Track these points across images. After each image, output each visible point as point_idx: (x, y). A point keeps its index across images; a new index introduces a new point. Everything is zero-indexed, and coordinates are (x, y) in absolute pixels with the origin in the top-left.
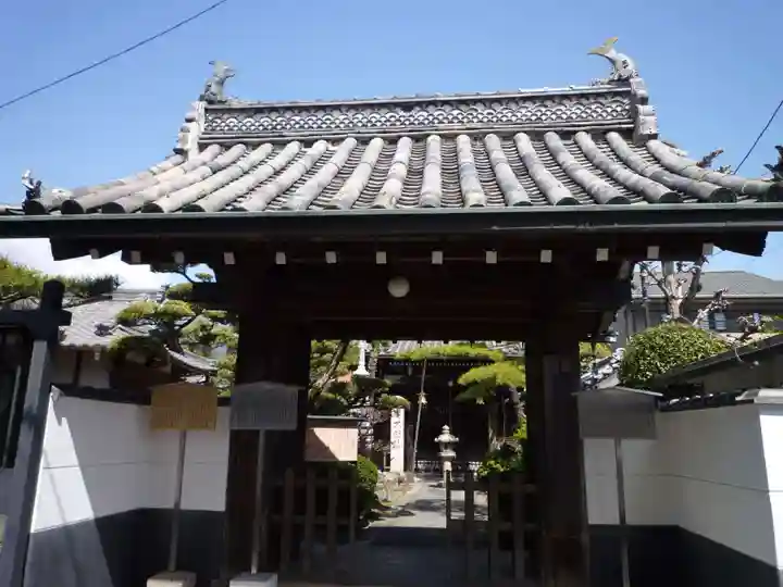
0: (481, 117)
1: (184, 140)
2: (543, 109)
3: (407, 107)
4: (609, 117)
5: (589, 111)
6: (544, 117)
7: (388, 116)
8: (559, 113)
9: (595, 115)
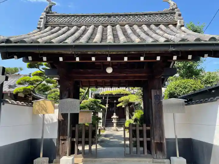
0: (132, 20)
1: (40, 24)
2: (150, 18)
3: (109, 16)
4: (169, 20)
5: (163, 19)
6: (150, 20)
7: (104, 19)
8: (155, 19)
9: (165, 20)
